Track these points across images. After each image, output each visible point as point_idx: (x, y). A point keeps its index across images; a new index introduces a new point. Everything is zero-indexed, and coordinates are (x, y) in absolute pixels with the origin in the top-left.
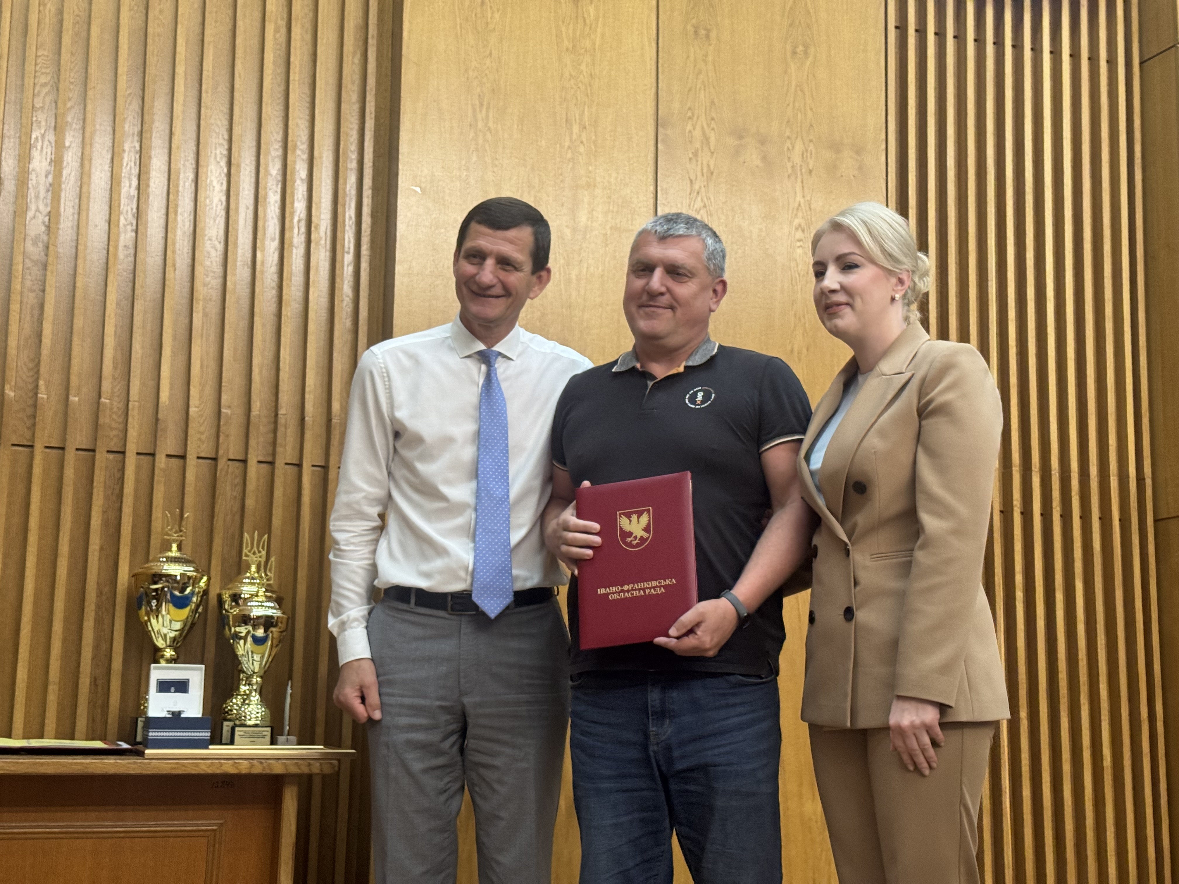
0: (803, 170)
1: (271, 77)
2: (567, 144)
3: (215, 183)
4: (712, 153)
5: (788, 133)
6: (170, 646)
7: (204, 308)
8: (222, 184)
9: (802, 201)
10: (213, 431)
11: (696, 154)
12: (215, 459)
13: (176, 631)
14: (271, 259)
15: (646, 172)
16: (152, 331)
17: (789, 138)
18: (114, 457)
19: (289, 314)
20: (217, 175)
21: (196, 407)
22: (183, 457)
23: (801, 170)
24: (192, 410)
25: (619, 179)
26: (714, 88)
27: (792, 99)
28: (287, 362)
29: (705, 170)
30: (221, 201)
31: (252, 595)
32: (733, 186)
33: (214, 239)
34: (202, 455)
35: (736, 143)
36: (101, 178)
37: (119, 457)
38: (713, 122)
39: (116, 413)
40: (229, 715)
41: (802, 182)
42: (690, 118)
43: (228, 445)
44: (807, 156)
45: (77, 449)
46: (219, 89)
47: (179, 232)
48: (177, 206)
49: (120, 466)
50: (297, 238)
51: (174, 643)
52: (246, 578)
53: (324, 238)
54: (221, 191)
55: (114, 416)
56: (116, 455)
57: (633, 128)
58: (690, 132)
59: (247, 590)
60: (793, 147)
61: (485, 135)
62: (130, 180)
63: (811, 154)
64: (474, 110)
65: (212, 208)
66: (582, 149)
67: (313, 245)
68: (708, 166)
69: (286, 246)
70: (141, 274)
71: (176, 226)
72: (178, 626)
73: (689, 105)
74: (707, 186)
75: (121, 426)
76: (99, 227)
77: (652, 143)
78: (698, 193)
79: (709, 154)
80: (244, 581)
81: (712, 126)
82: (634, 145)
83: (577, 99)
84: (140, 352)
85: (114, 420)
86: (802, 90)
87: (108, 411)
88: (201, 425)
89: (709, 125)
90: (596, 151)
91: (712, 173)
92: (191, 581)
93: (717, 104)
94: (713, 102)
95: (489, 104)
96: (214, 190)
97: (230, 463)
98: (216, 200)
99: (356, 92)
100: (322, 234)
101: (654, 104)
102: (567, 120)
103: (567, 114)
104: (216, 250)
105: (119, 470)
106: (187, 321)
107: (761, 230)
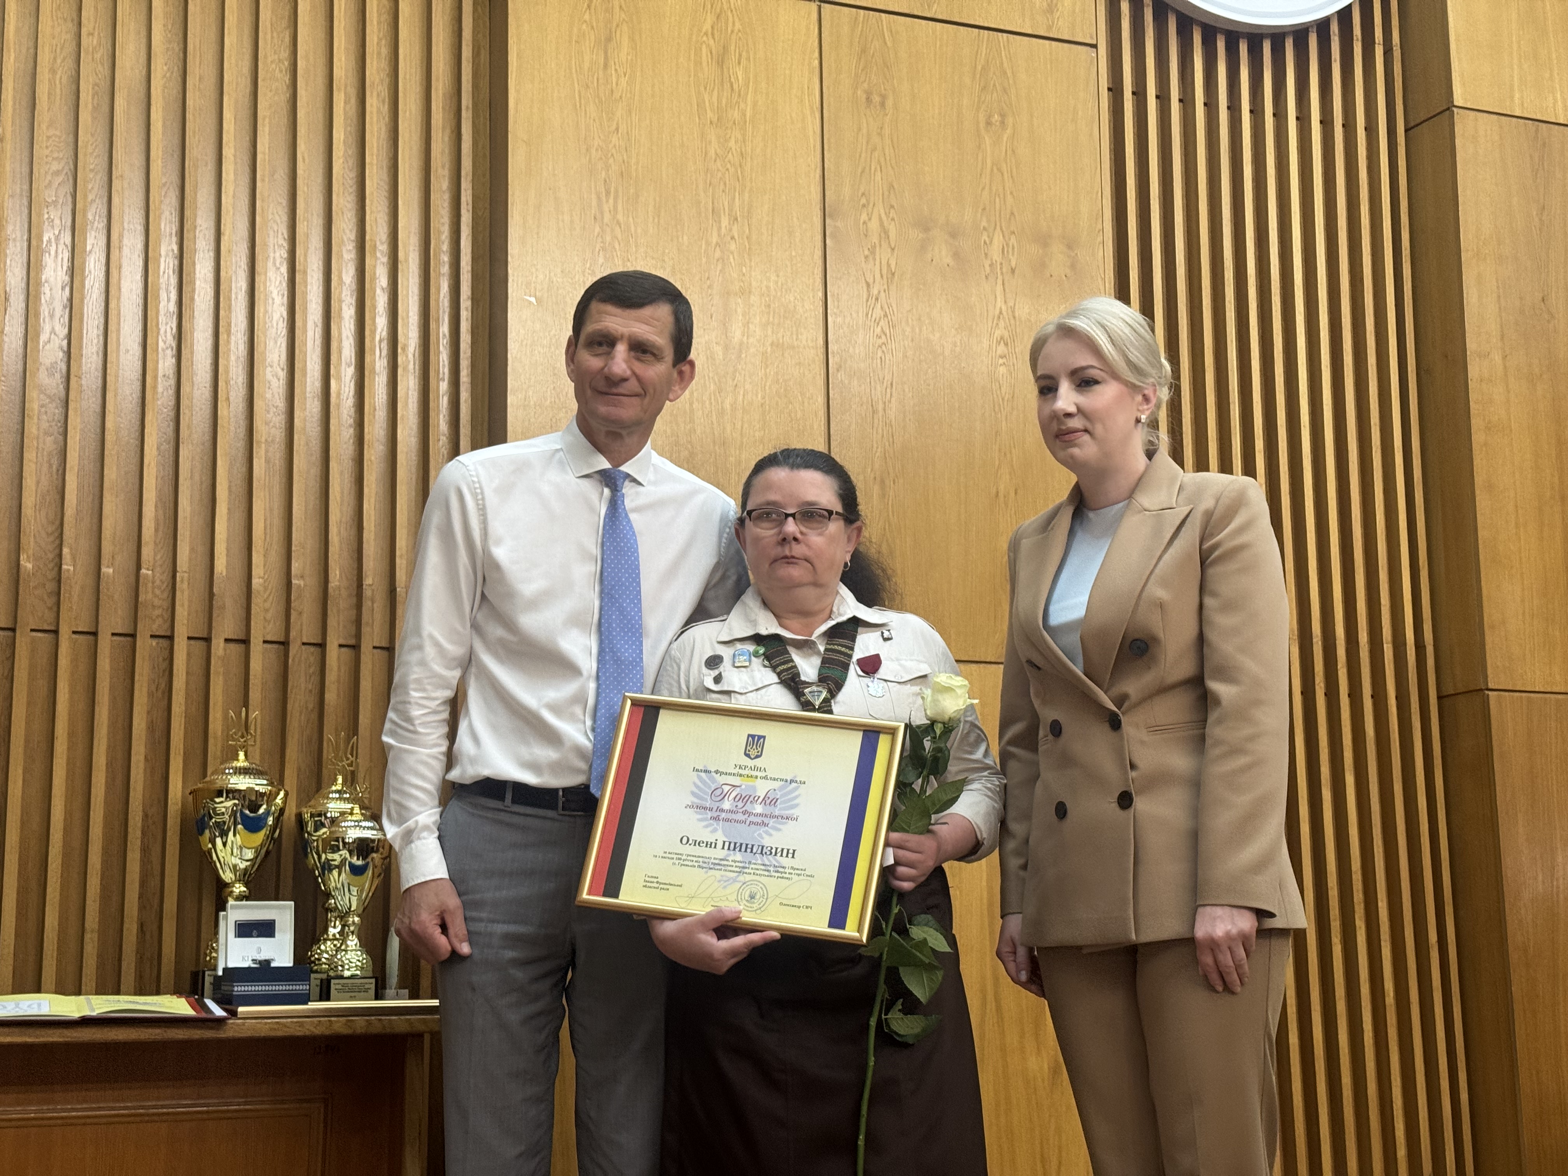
0: (1004, 270)
1: (341, 161)
2: (715, 239)
3: (275, 294)
4: (893, 249)
5: (984, 223)
6: (240, 881)
7: (267, 451)
8: (283, 295)
9: (1004, 308)
10: (282, 608)
11: (872, 251)
12: (284, 644)
13: (247, 861)
14: (347, 389)
15: (813, 274)
16: (202, 483)
17: (985, 229)
18: (157, 643)
19: (373, 458)
20: (277, 283)
21: (259, 578)
22: (245, 642)
23: (1001, 268)
24: (256, 582)
25: (780, 284)
26: (893, 168)
27: (988, 183)
28: (373, 518)
29: (884, 271)
30: (282, 316)
31: (343, 814)
32: (920, 289)
33: (275, 365)
34: (269, 638)
35: (921, 235)
36: (131, 290)
37: (165, 643)
38: (892, 211)
39: (159, 588)
40: (316, 965)
41: (1003, 284)
42: (864, 206)
43: (301, 625)
44: (1008, 251)
45: (113, 634)
46: (276, 176)
47: (233, 358)
48: (229, 325)
49: (166, 653)
50: (378, 363)
51: (245, 877)
52: (332, 792)
53: (412, 363)
54: (283, 304)
55: (158, 592)
56: (161, 640)
57: (795, 219)
58: (864, 223)
59: (334, 807)
60: (991, 242)
61: (612, 230)
62: (168, 292)
63: (1013, 248)
64: (599, 198)
65: (272, 326)
66: (733, 247)
67: (400, 371)
68: (889, 265)
69: (366, 373)
70: (187, 411)
71: (229, 350)
72: (249, 854)
73: (862, 190)
74: (887, 291)
75: (166, 604)
76: (131, 352)
77: (819, 237)
78: (877, 299)
79: (889, 250)
80: (331, 796)
81: (891, 215)
82: (797, 240)
83: (725, 184)
84: (188, 509)
85: (156, 596)
86: (999, 170)
87: (150, 585)
88: (265, 601)
89: (887, 216)
90: (749, 249)
91: (893, 274)
92: (265, 798)
93: (896, 187)
94: (891, 186)
95: (616, 192)
96: (273, 303)
97: (304, 647)
98: (276, 316)
99: (447, 178)
100: (411, 356)
101: (819, 189)
102: (713, 210)
103: (713, 203)
104: (279, 380)
105: (164, 660)
106: (244, 469)
107: (955, 345)
